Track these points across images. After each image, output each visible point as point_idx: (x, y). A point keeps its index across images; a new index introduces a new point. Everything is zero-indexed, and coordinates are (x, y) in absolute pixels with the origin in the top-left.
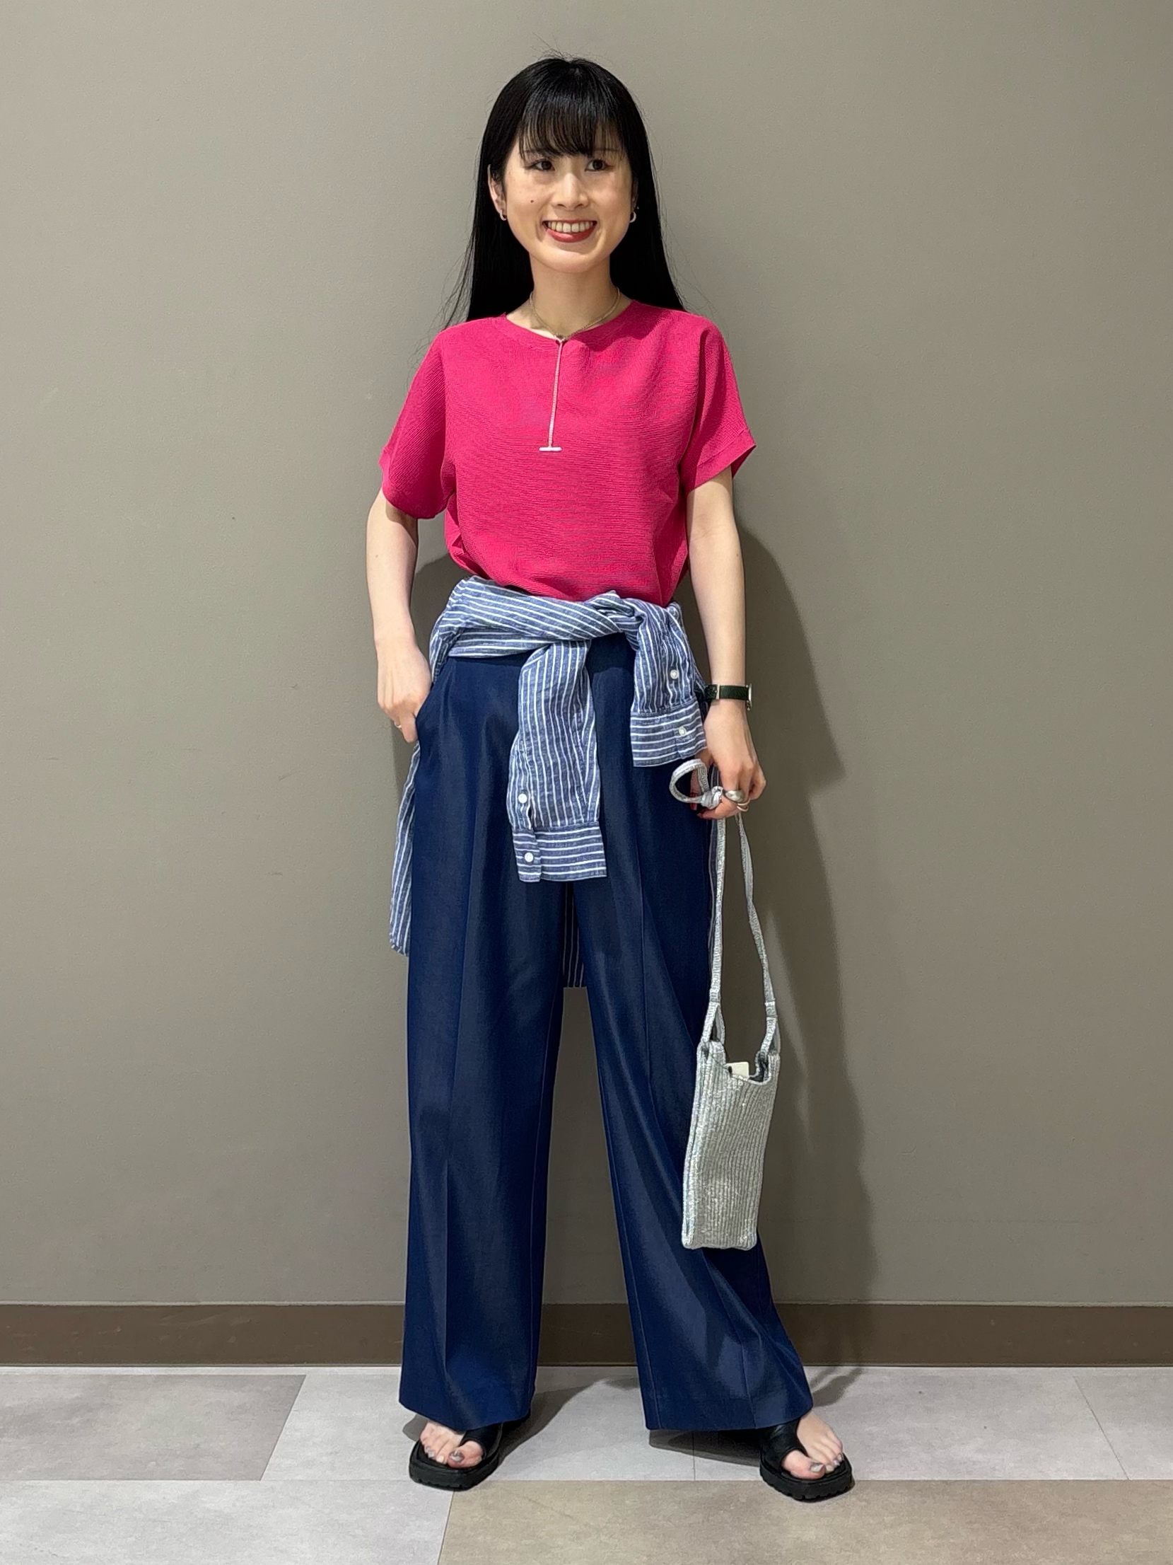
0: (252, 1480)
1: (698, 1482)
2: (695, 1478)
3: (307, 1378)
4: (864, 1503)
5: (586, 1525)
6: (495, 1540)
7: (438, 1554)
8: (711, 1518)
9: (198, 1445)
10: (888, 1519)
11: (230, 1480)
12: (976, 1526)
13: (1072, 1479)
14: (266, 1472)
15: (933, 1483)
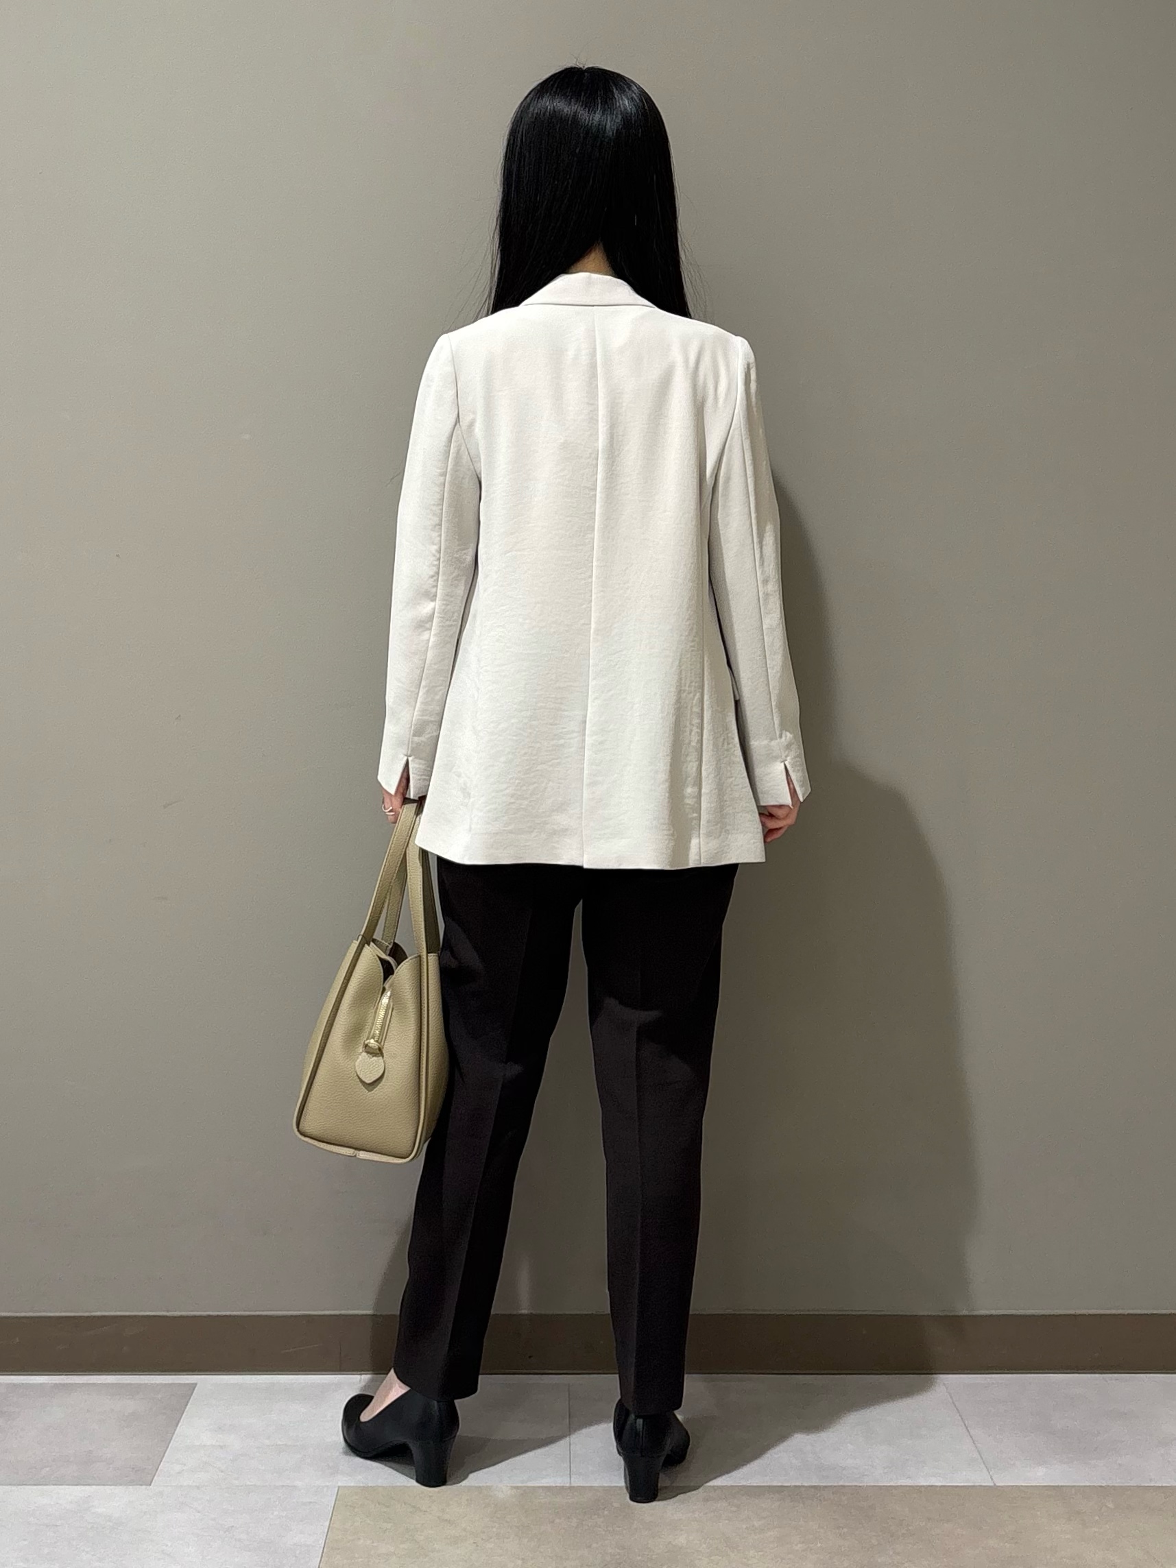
0: (141, 1485)
1: (574, 1487)
2: (570, 1483)
3: (198, 1385)
4: (734, 1509)
5: (465, 1530)
6: (375, 1544)
7: (319, 1559)
8: (584, 1523)
9: (90, 1452)
10: (756, 1524)
11: (121, 1485)
12: (845, 1530)
13: (940, 1484)
14: (155, 1477)
15: (804, 1489)
